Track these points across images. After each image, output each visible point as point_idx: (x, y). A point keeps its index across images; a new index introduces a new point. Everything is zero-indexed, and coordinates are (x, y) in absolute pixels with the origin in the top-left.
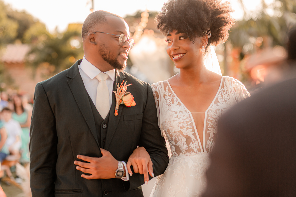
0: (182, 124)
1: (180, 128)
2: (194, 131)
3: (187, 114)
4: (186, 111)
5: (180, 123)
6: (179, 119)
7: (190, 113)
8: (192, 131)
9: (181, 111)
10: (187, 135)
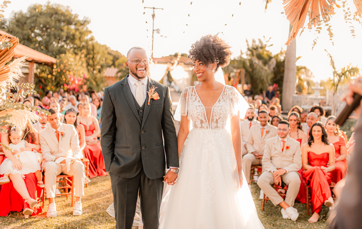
0: (199, 113)
1: (198, 115)
2: (205, 117)
3: (202, 108)
4: (202, 106)
5: (198, 113)
6: (198, 110)
7: (204, 107)
8: (204, 118)
9: (199, 106)
10: (201, 120)
